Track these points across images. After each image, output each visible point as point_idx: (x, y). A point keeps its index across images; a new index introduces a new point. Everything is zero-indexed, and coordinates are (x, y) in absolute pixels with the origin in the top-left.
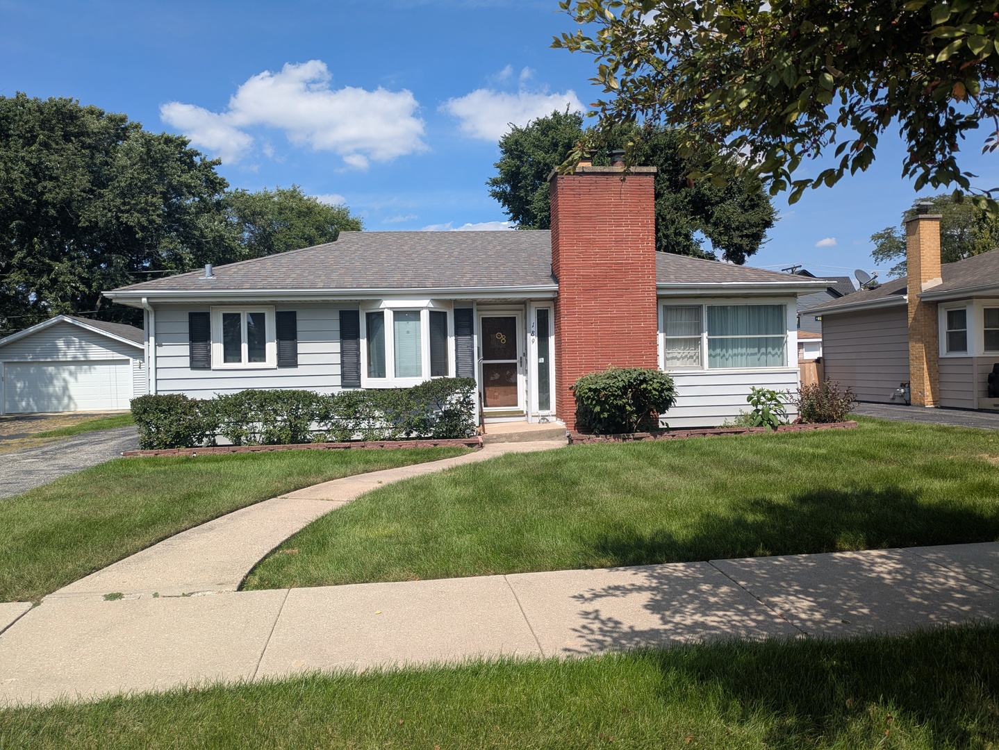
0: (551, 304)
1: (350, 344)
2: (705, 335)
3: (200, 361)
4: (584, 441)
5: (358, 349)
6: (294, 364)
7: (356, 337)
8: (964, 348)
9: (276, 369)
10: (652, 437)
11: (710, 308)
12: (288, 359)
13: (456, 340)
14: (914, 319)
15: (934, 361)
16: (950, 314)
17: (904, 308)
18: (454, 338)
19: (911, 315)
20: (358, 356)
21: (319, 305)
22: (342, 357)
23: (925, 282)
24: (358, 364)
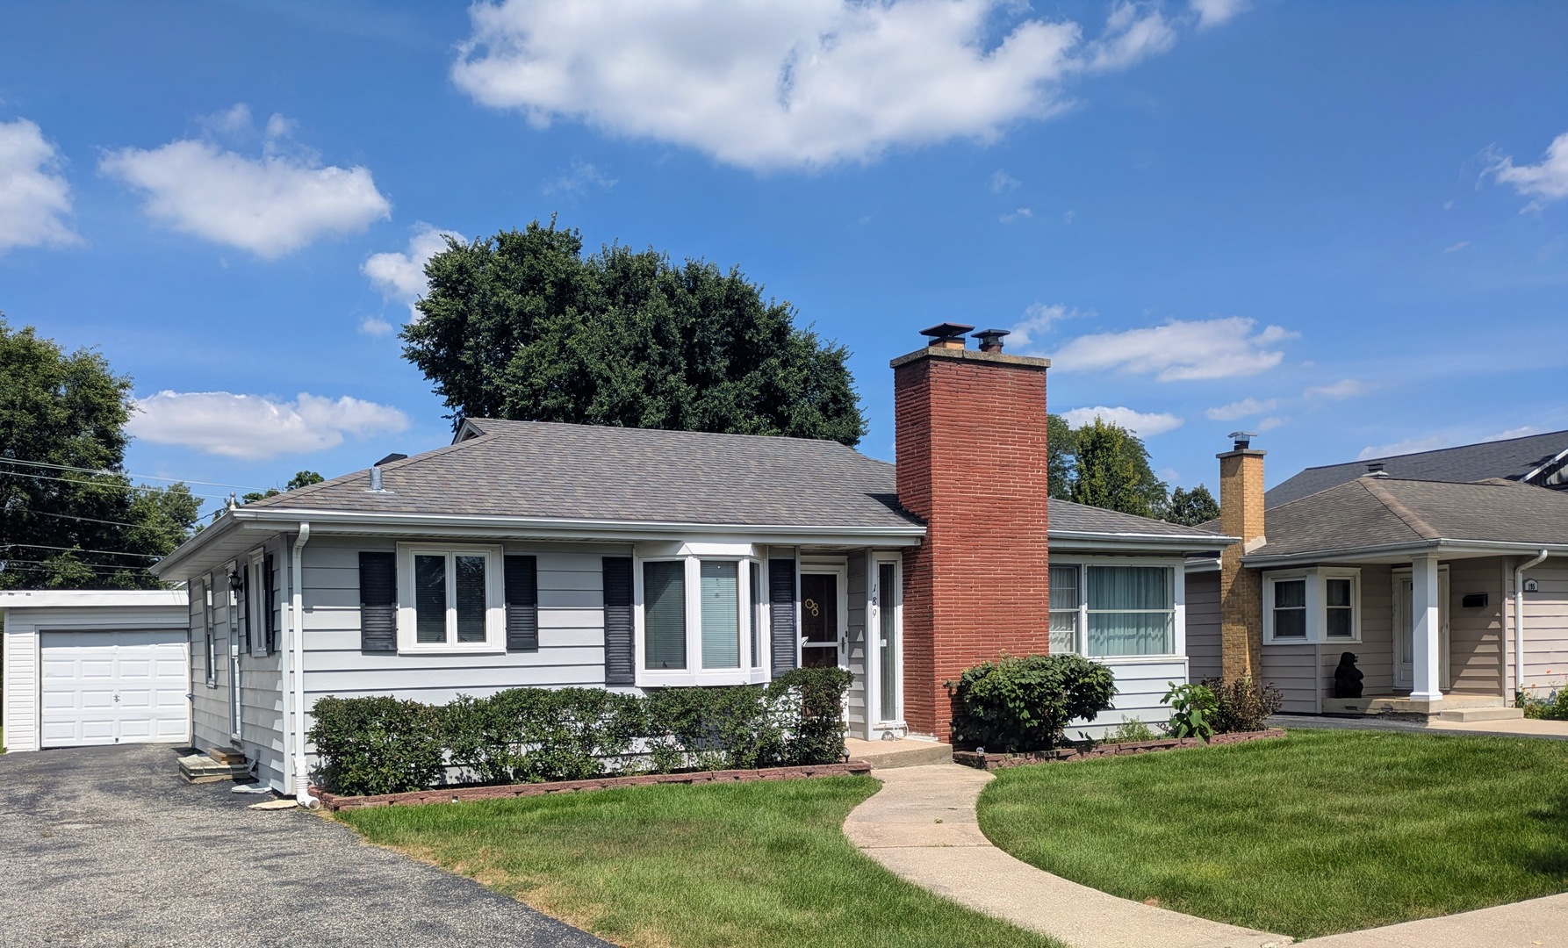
0: (899, 557)
1: (619, 612)
2: (1084, 608)
3: (379, 641)
4: (1001, 763)
5: (631, 622)
6: (532, 646)
7: (629, 602)
8: (1301, 632)
9: (504, 654)
10: (1079, 755)
11: (1091, 569)
12: (523, 638)
13: (772, 610)
14: (1231, 592)
15: (1256, 649)
16: (1279, 587)
17: (1215, 577)
18: (768, 606)
19: (1226, 586)
20: (631, 633)
21: (572, 547)
22: (606, 635)
23: (1249, 541)
24: (631, 646)
